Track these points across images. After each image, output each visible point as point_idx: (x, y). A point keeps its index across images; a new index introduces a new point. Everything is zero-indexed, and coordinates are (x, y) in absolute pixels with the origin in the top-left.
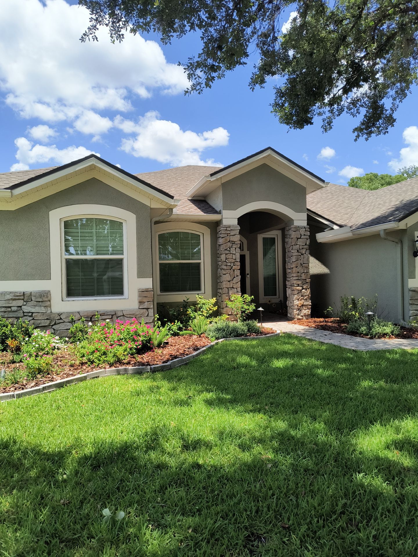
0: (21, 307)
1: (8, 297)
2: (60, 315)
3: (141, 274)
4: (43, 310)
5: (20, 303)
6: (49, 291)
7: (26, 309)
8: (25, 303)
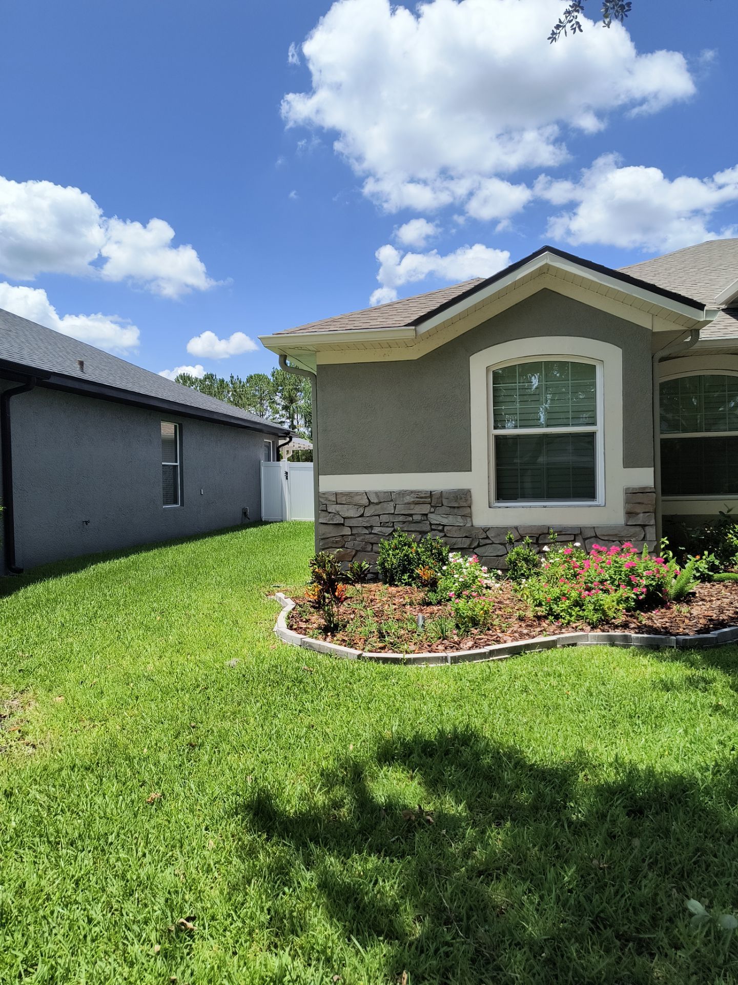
0: (426, 515)
1: (408, 499)
2: (486, 530)
3: (630, 461)
4: (459, 521)
5: (426, 509)
6: (469, 491)
7: (435, 519)
8: (432, 510)
